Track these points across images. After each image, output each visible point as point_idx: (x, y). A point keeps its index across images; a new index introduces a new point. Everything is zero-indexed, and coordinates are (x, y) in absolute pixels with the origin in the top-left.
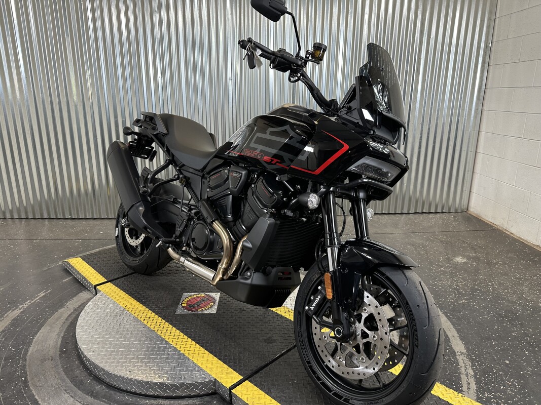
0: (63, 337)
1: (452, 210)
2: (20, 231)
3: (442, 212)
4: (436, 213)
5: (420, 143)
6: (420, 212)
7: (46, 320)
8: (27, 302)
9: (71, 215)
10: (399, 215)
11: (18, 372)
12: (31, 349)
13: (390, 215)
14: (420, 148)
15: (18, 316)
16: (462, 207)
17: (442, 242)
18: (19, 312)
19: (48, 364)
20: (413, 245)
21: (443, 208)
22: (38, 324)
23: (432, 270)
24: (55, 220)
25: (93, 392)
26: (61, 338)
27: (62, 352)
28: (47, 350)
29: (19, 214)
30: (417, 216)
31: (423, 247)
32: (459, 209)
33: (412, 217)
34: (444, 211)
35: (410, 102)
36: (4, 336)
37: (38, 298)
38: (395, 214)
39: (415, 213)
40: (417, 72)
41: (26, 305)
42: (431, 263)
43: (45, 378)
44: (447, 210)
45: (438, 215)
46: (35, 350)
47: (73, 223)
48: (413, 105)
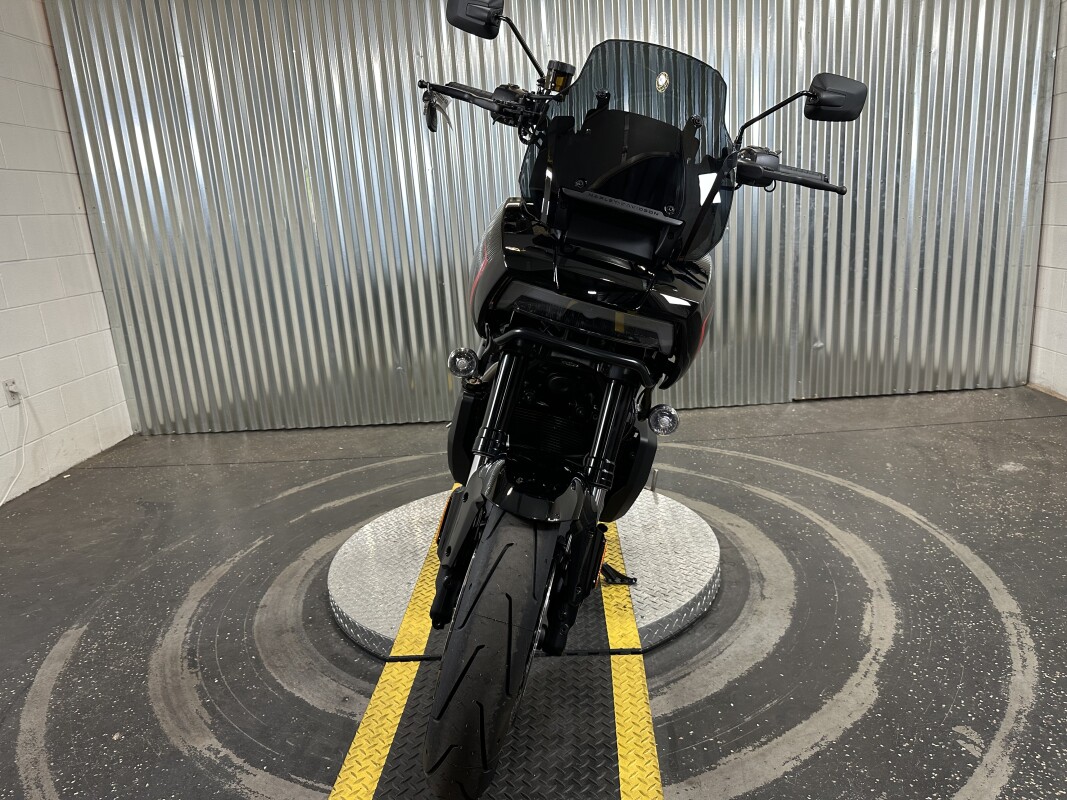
0: (305, 601)
1: (997, 384)
2: (204, 451)
3: (976, 389)
4: (963, 390)
5: (922, 255)
6: (930, 390)
7: (273, 578)
8: (237, 554)
9: (284, 422)
10: (887, 398)
11: (244, 649)
12: (257, 618)
13: (870, 399)
14: (922, 265)
15: (227, 573)
16: (1017, 377)
17: (974, 439)
18: (228, 567)
19: (288, 638)
20: (916, 447)
21: (976, 380)
22: (261, 584)
23: (954, 486)
24: (258, 433)
26: (301, 602)
27: (307, 622)
28: (283, 618)
29: (199, 426)
30: (924, 398)
31: (935, 449)
32: (1011, 380)
33: (914, 400)
34: (979, 386)
35: (897, 179)
36: (211, 602)
37: (254, 547)
38: (881, 395)
39: (920, 393)
40: (907, 122)
41: (237, 558)
42: (952, 474)
43: (288, 657)
44: (986, 383)
45: (967, 395)
46: (264, 619)
47: (289, 436)
48: (904, 183)
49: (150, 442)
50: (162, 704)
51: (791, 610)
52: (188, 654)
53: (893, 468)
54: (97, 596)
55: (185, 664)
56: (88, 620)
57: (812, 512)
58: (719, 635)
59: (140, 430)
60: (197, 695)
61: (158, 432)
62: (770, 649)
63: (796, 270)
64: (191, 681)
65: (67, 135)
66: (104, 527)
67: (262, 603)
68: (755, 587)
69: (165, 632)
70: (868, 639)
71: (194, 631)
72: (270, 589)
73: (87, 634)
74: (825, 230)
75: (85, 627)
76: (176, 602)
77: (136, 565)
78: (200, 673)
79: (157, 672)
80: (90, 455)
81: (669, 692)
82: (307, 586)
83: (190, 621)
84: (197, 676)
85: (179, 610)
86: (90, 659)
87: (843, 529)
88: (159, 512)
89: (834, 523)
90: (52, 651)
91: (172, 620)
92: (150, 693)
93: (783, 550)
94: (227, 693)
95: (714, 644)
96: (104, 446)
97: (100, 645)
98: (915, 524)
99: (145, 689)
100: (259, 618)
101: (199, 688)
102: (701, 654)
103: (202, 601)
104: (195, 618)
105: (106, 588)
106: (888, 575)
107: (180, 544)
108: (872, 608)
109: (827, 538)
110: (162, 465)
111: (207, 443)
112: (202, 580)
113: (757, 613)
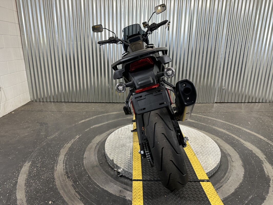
0: (97, 156)
1: (268, 101)
2: (53, 107)
3: (262, 102)
7: (85, 148)
8: (72, 140)
9: (75, 100)
10: (240, 103)
11: (83, 172)
12: (84, 162)
13: (235, 103)
14: (252, 69)
15: (71, 146)
17: (268, 116)
18: (70, 144)
19: (96, 169)
20: (255, 118)
21: (263, 100)
22: (83, 151)
23: (269, 130)
24: (68, 103)
25: (124, 182)
26: (96, 157)
27: (100, 164)
28: (92, 162)
29: (50, 100)
30: (249, 104)
31: (260, 119)
32: (271, 100)
33: (247, 105)
36: (68, 156)
37: (77, 138)
38: (238, 103)
39: (248, 102)
40: (253, 30)
41: (72, 142)
42: (268, 126)
43: (98, 175)
44: (265, 101)
45: (260, 103)
46: (87, 162)
47: (77, 104)
48: (250, 46)
49: (36, 103)
50: (62, 191)
51: (242, 166)
52: (66, 174)
53: (251, 123)
54: (32, 152)
55: (66, 177)
56: (31, 160)
57: (235, 136)
58: (225, 174)
59: (32, 100)
60: (73, 188)
61: (38, 101)
62: (242, 178)
63: (220, 68)
64: (69, 183)
65: (17, 12)
66: (28, 130)
67: (84, 157)
68: (229, 158)
69: (57, 165)
70: (268, 176)
71: (66, 166)
72: (85, 152)
73: (32, 165)
74: (229, 57)
75: (30, 163)
76: (58, 155)
77: (41, 142)
78: (71, 180)
79: (57, 179)
80: (19, 107)
81: (219, 192)
82: (97, 152)
83: (64, 162)
84: (71, 181)
85: (59, 158)
86: (34, 174)
87: (246, 141)
88: (44, 125)
89: (242, 139)
90: (21, 171)
91: (58, 161)
92: (57, 187)
93: (232, 147)
94: (82, 187)
95: (226, 176)
96: (23, 104)
97: (37, 169)
98: (265, 141)
99: (55, 185)
100: (85, 162)
101: (73, 186)
102: (223, 179)
103: (65, 155)
104: (65, 161)
105: (34, 150)
106: (265, 156)
107: (54, 136)
108: (265, 166)
109: (242, 143)
110: (41, 111)
111: (53, 105)
112: (64, 148)
113: (233, 166)
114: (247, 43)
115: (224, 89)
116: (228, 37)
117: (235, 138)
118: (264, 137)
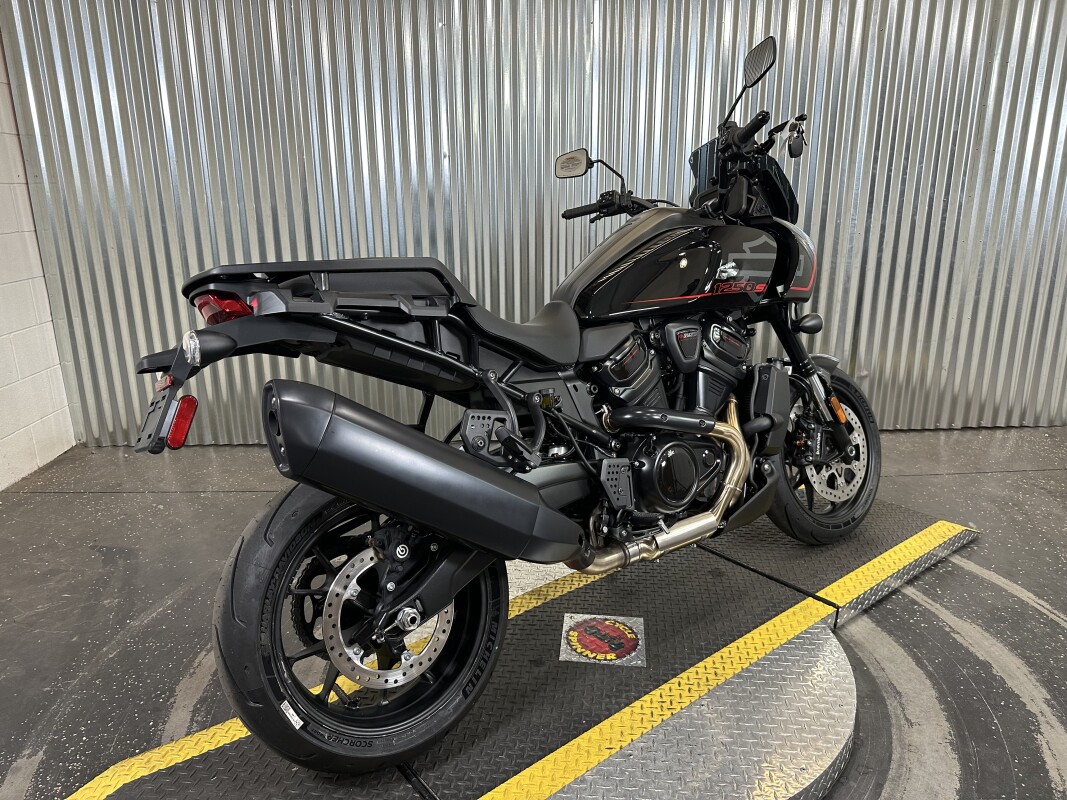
1: (1043, 422)
2: (166, 472)
3: (1022, 427)
4: (1008, 427)
5: (979, 282)
6: (975, 426)
10: (931, 433)
13: (912, 434)
14: (978, 292)
17: (1050, 492)
20: (993, 502)
21: (1023, 416)
24: (227, 448)
30: (969, 434)
31: (1014, 505)
32: (1058, 418)
33: (958, 438)
34: (1025, 423)
35: (961, 198)
38: (923, 430)
39: (965, 428)
40: (977, 135)
44: (1032, 421)
45: (1013, 431)
47: (265, 454)
48: (967, 203)
49: (97, 456)
51: (951, 744)
54: (52, 700)
56: (44, 742)
58: (879, 787)
59: (84, 440)
61: (106, 442)
63: (846, 291)
65: (6, 87)
66: (52, 584)
68: (892, 705)
73: (45, 766)
74: (880, 250)
75: (41, 753)
76: (162, 713)
77: (100, 647)
80: (24, 474)
85: (167, 726)
87: (961, 618)
88: (120, 562)
89: (947, 608)
93: (903, 646)
96: (41, 461)
98: (1041, 614)
103: (195, 711)
105: (64, 686)
106: (1044, 691)
107: (154, 615)
108: (1047, 743)
109: (947, 629)
110: (115, 491)
111: (167, 461)
112: (191, 675)
113: (913, 748)
114: (956, 191)
115: (866, 377)
116: (874, 168)
117: (916, 603)
118: (1036, 594)
